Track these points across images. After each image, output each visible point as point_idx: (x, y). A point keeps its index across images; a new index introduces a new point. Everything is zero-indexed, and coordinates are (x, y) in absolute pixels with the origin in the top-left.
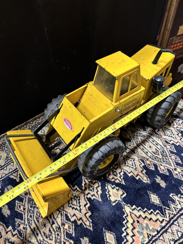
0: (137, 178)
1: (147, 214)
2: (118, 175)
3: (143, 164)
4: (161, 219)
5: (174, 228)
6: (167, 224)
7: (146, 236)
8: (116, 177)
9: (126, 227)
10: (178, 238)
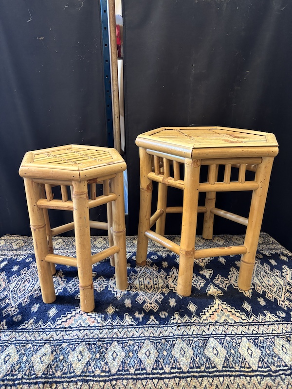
0: (240, 291)
1: (233, 311)
2: (224, 284)
3: (253, 287)
4: (244, 318)
5: (252, 328)
6: (246, 323)
7: (224, 319)
8: (220, 284)
9: (209, 308)
10: (251, 333)
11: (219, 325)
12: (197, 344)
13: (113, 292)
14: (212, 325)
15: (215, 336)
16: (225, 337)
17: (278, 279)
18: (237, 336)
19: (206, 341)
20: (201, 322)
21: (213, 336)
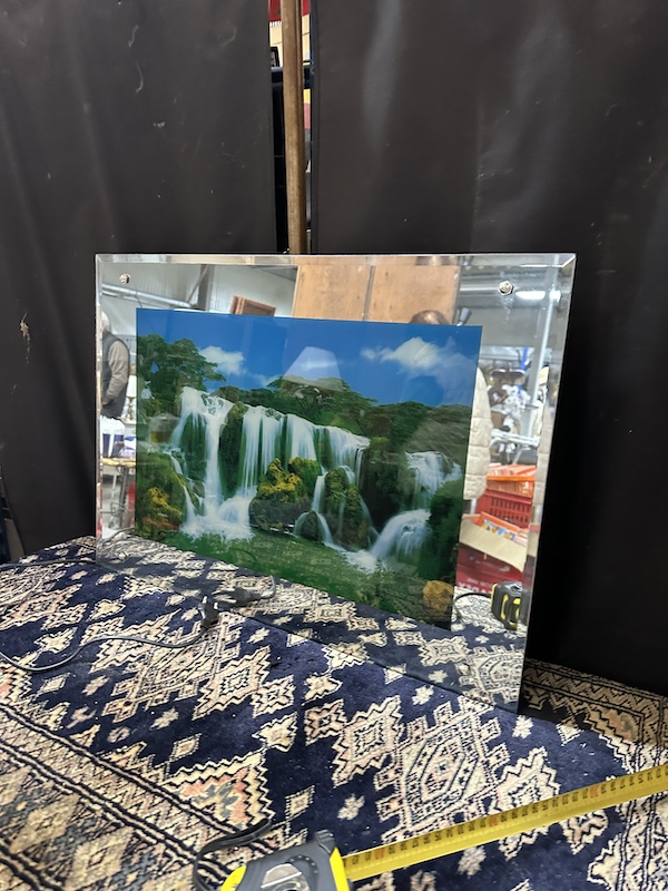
0: (336, 762)
1: (256, 795)
2: (327, 728)
3: (378, 765)
7: (208, 803)
8: (316, 725)
9: (216, 766)
10: (224, 863)
11: (183, 810)
12: (86, 825)
13: (100, 655)
14: (170, 801)
15: (145, 827)
16: (159, 841)
17: (479, 773)
18: (187, 853)
19: (113, 828)
20: (159, 784)
21: (141, 825)
